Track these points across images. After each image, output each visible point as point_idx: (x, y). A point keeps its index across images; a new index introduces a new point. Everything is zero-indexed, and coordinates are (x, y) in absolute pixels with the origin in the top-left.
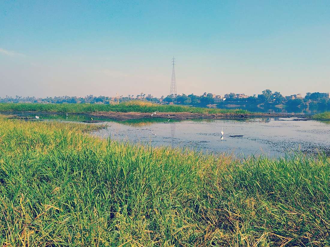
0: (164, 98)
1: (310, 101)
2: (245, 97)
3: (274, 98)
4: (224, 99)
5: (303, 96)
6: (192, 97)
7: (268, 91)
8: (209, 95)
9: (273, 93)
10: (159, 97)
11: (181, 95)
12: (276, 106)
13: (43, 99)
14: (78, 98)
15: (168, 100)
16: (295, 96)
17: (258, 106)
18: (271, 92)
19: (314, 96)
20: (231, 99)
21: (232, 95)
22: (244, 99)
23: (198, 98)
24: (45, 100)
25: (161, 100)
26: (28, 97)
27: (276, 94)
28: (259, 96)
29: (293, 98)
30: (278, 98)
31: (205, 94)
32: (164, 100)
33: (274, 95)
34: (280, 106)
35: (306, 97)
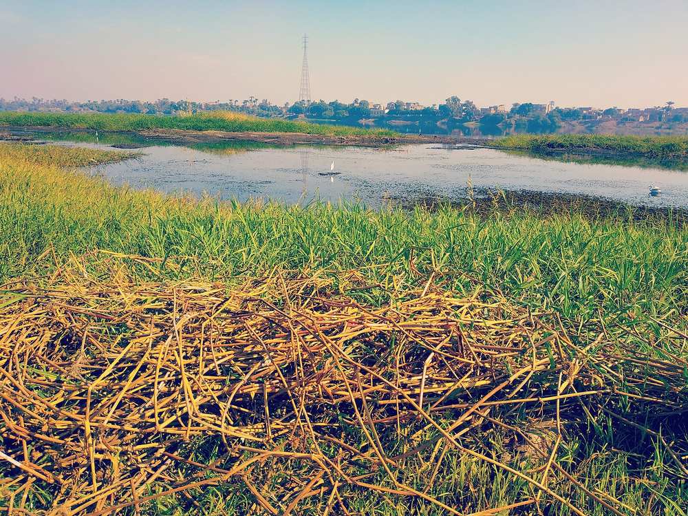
0: (289, 107)
1: (517, 116)
2: (418, 108)
3: (463, 111)
4: (387, 111)
5: (508, 109)
6: (336, 106)
7: (455, 100)
8: (364, 103)
9: (462, 102)
10: (281, 105)
11: (318, 101)
12: (466, 124)
13: (82, 103)
14: (143, 104)
15: (296, 110)
16: (496, 108)
17: (438, 123)
18: (459, 100)
19: (523, 109)
20: (397, 111)
21: (398, 105)
22: (417, 112)
23: (346, 108)
24: (86, 105)
25: (284, 111)
26: (55, 100)
27: (468, 104)
28: (441, 107)
29: (493, 112)
30: (469, 111)
31: (356, 101)
32: (290, 110)
33: (464, 105)
34: (471, 125)
35: (512, 110)
